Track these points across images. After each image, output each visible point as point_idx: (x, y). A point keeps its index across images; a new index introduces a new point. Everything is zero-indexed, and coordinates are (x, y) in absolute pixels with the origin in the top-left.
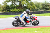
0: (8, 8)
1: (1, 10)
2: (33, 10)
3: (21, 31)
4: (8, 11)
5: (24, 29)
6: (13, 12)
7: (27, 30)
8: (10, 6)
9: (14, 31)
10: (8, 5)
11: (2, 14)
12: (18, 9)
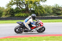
0: (12, 12)
1: (4, 14)
2: (41, 15)
3: (27, 39)
4: (12, 15)
5: (30, 38)
6: (18, 17)
7: (33, 38)
8: (15, 10)
9: (19, 40)
10: (12, 9)
11: (4, 19)
12: (24, 14)
